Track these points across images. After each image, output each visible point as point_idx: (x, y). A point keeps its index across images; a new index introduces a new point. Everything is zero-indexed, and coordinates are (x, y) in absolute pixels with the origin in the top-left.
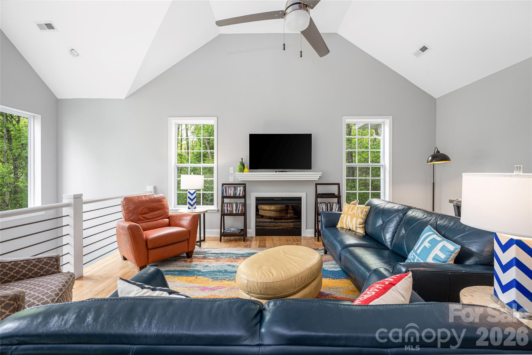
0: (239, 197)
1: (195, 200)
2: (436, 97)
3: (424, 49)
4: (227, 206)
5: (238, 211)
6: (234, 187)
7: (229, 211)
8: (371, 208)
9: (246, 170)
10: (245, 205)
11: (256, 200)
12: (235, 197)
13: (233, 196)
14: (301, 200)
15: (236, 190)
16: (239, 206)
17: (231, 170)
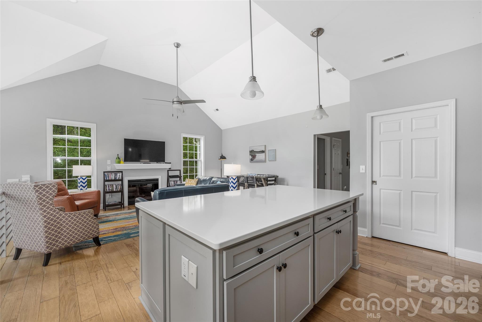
0: (119, 180)
1: (86, 183)
2: (222, 129)
3: (217, 110)
4: (109, 187)
5: (118, 189)
6: (115, 174)
7: (110, 190)
8: (198, 180)
9: (122, 162)
10: (122, 185)
11: (128, 182)
12: (115, 180)
13: (114, 179)
14: (158, 180)
15: (116, 176)
16: (118, 186)
17: (109, 162)
